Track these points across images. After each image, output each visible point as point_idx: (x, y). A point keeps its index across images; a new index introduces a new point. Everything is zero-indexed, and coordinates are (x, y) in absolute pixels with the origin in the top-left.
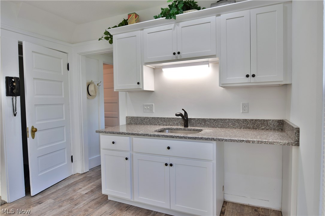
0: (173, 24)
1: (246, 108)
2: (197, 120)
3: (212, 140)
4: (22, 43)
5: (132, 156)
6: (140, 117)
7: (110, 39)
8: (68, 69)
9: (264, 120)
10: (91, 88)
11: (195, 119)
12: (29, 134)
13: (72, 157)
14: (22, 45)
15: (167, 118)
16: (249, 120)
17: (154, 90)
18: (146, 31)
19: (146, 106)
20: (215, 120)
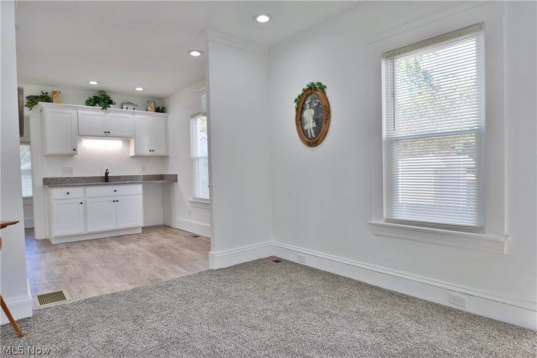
0: (104, 113)
1: (143, 168)
2: (113, 177)
5: (85, 201)
16: (146, 175)
18: (80, 112)
19: (65, 168)
20: (125, 176)
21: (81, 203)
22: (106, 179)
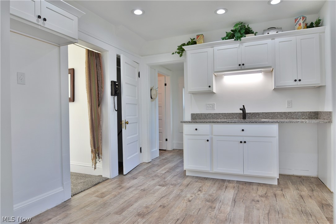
0: (239, 44)
1: (290, 104)
2: (252, 114)
3: (276, 123)
4: (120, 57)
5: (212, 138)
6: (204, 114)
7: (181, 53)
8: (139, 76)
9: (304, 112)
10: (154, 92)
11: (250, 113)
12: (123, 126)
13: (141, 148)
14: (120, 59)
15: (227, 113)
16: (292, 112)
17: (215, 92)
18: (216, 48)
19: (208, 104)
20: (266, 113)
21: (208, 141)
22: (244, 116)
